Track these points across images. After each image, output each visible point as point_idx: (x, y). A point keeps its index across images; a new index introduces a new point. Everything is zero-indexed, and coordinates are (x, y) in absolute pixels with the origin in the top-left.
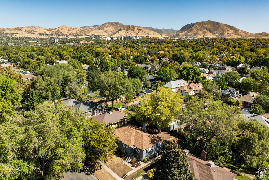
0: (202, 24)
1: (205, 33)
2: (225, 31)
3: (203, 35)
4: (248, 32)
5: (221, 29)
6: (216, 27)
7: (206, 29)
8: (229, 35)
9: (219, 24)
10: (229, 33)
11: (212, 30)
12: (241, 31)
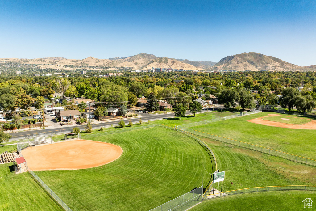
0: (243, 56)
1: (246, 66)
2: (269, 64)
3: (244, 68)
4: (295, 65)
5: (265, 61)
6: (259, 59)
7: (248, 61)
8: (273, 68)
9: (262, 56)
10: (274, 66)
11: (255, 62)
12: (288, 63)
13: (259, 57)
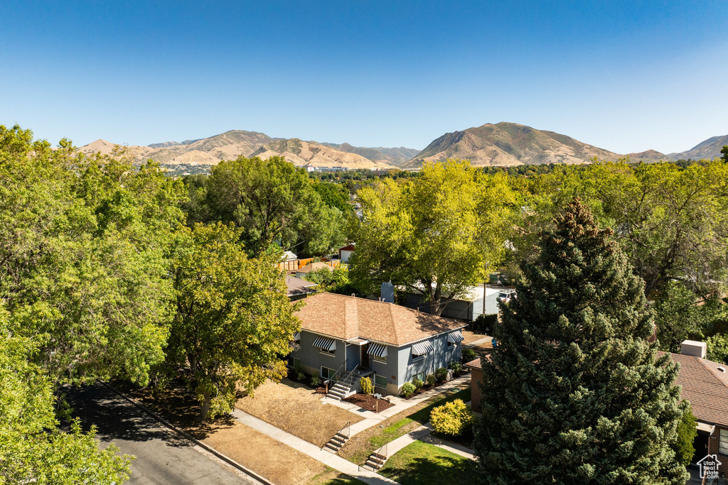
0: (485, 132)
1: (494, 155)
2: (549, 149)
3: (491, 162)
4: (608, 152)
5: (537, 144)
6: (523, 139)
7: (497, 144)
8: (559, 158)
9: (530, 131)
10: (560, 153)
11: (513, 146)
12: (591, 147)
13: (523, 135)
